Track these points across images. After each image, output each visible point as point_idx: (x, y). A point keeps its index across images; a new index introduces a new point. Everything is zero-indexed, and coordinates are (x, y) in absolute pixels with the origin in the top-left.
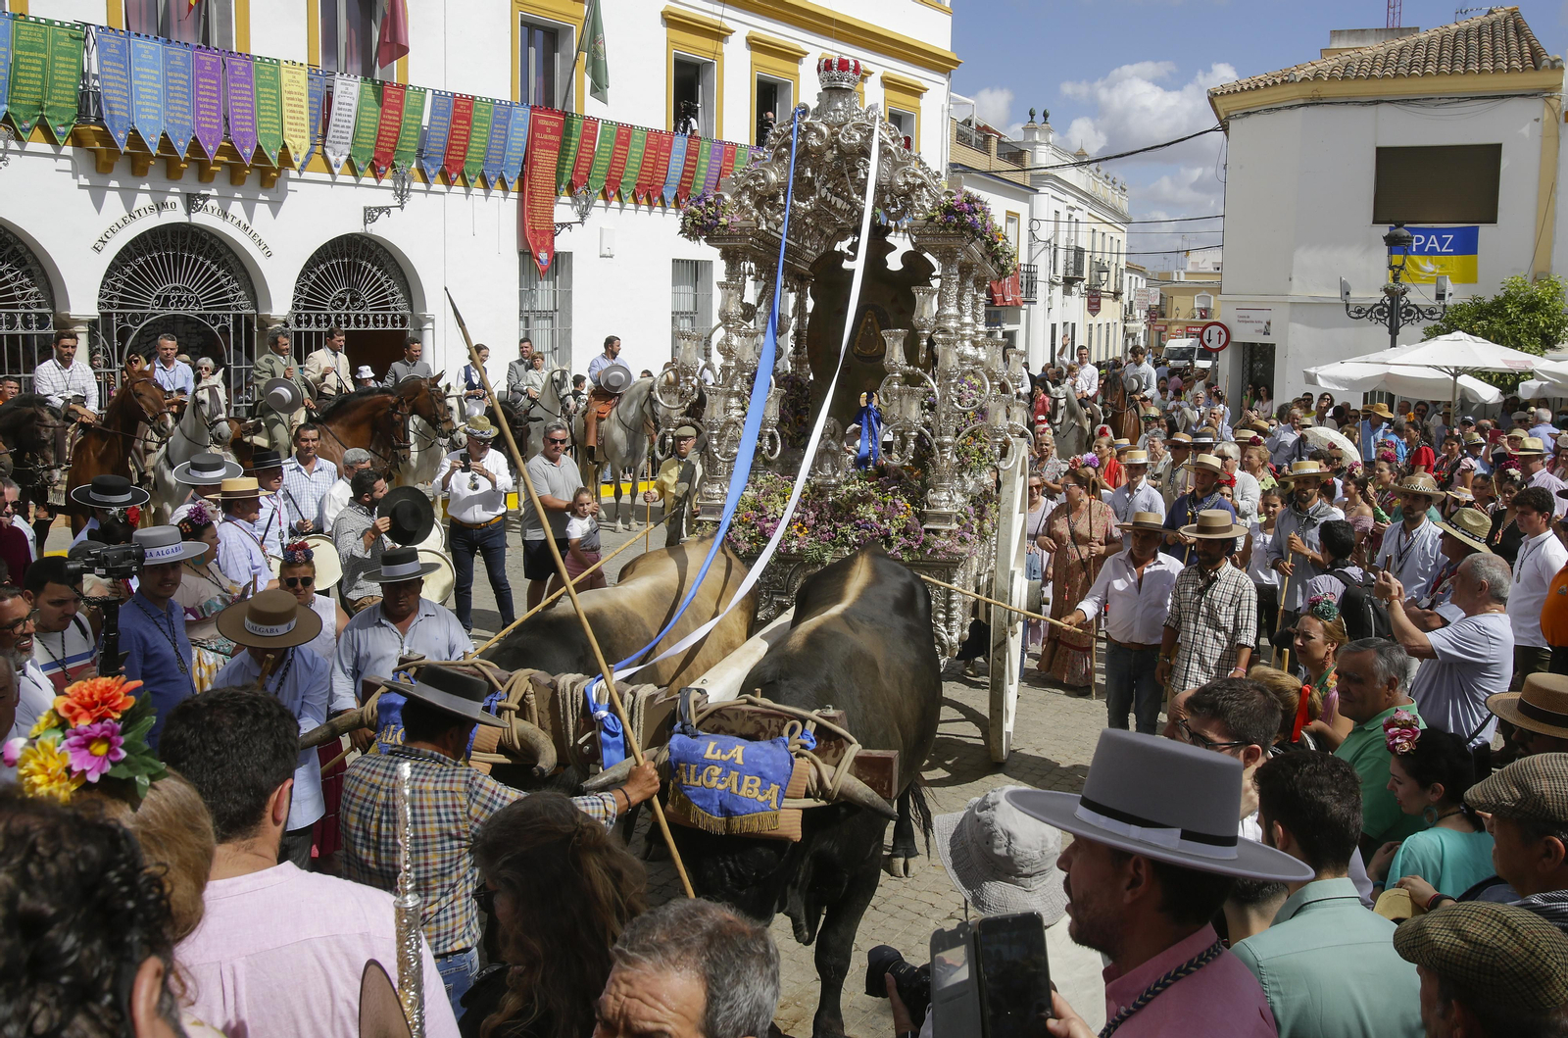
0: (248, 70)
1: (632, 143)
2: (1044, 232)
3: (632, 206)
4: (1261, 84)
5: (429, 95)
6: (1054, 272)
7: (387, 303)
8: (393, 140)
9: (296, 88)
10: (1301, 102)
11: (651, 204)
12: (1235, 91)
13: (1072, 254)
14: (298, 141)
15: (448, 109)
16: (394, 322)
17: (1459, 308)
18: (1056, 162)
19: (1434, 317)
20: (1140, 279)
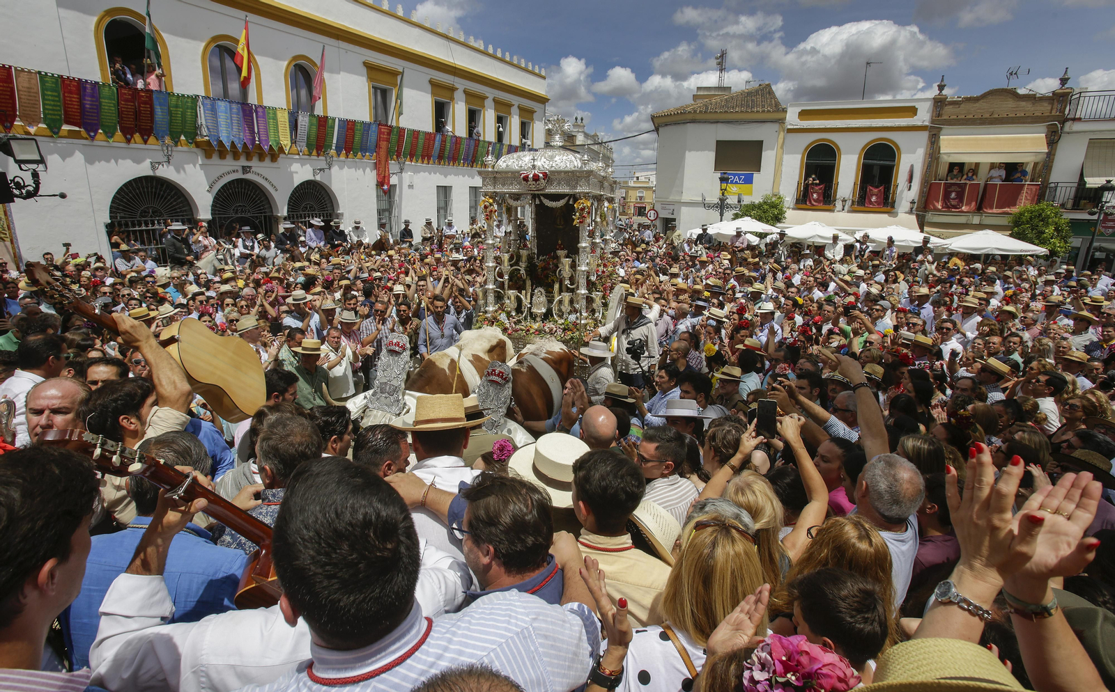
0: (264, 112)
1: (419, 138)
4: (673, 114)
5: (337, 120)
8: (323, 140)
9: (283, 118)
10: (688, 121)
12: (662, 116)
14: (285, 142)
15: (345, 126)
17: (746, 206)
19: (737, 210)
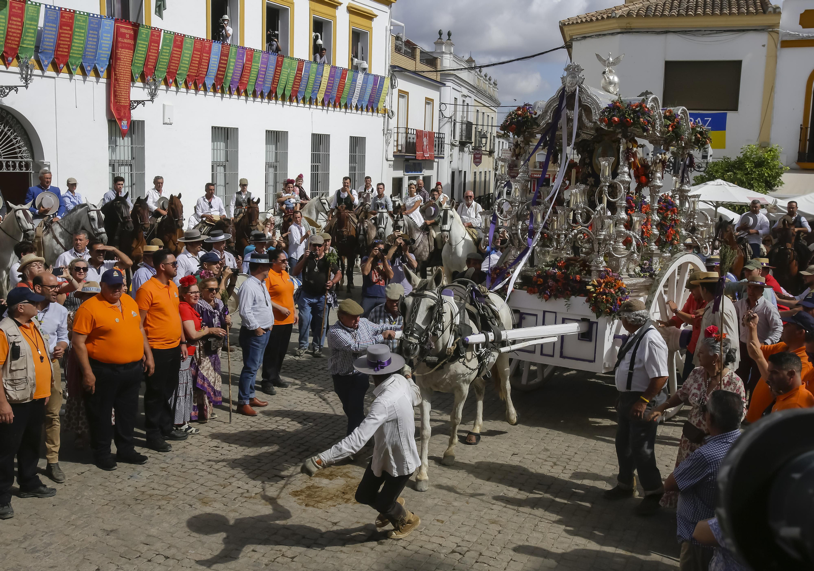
1: (184, 47)
2: (448, 112)
3: (184, 90)
4: (594, 19)
5: (43, 8)
6: (454, 138)
7: (15, 153)
8: (18, 39)
10: (619, 31)
11: (197, 89)
12: (577, 23)
13: (464, 126)
15: (56, 19)
16: (21, 167)
17: (715, 164)
18: (455, 66)
19: (701, 170)
20: (505, 142)
